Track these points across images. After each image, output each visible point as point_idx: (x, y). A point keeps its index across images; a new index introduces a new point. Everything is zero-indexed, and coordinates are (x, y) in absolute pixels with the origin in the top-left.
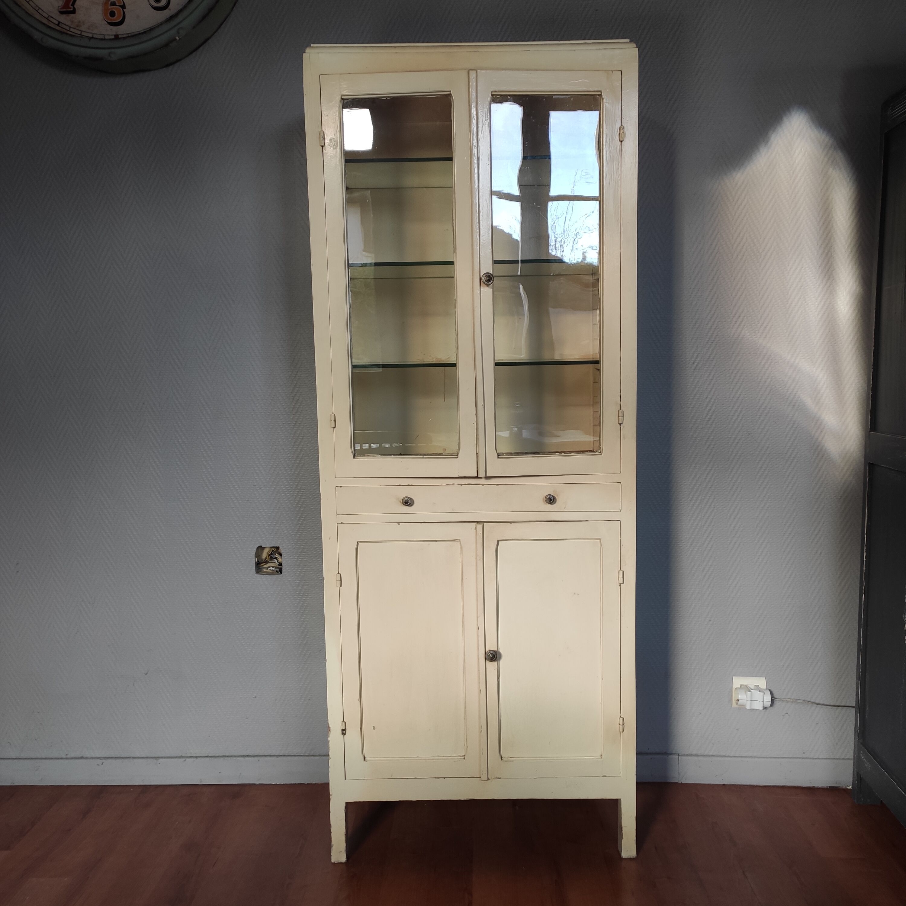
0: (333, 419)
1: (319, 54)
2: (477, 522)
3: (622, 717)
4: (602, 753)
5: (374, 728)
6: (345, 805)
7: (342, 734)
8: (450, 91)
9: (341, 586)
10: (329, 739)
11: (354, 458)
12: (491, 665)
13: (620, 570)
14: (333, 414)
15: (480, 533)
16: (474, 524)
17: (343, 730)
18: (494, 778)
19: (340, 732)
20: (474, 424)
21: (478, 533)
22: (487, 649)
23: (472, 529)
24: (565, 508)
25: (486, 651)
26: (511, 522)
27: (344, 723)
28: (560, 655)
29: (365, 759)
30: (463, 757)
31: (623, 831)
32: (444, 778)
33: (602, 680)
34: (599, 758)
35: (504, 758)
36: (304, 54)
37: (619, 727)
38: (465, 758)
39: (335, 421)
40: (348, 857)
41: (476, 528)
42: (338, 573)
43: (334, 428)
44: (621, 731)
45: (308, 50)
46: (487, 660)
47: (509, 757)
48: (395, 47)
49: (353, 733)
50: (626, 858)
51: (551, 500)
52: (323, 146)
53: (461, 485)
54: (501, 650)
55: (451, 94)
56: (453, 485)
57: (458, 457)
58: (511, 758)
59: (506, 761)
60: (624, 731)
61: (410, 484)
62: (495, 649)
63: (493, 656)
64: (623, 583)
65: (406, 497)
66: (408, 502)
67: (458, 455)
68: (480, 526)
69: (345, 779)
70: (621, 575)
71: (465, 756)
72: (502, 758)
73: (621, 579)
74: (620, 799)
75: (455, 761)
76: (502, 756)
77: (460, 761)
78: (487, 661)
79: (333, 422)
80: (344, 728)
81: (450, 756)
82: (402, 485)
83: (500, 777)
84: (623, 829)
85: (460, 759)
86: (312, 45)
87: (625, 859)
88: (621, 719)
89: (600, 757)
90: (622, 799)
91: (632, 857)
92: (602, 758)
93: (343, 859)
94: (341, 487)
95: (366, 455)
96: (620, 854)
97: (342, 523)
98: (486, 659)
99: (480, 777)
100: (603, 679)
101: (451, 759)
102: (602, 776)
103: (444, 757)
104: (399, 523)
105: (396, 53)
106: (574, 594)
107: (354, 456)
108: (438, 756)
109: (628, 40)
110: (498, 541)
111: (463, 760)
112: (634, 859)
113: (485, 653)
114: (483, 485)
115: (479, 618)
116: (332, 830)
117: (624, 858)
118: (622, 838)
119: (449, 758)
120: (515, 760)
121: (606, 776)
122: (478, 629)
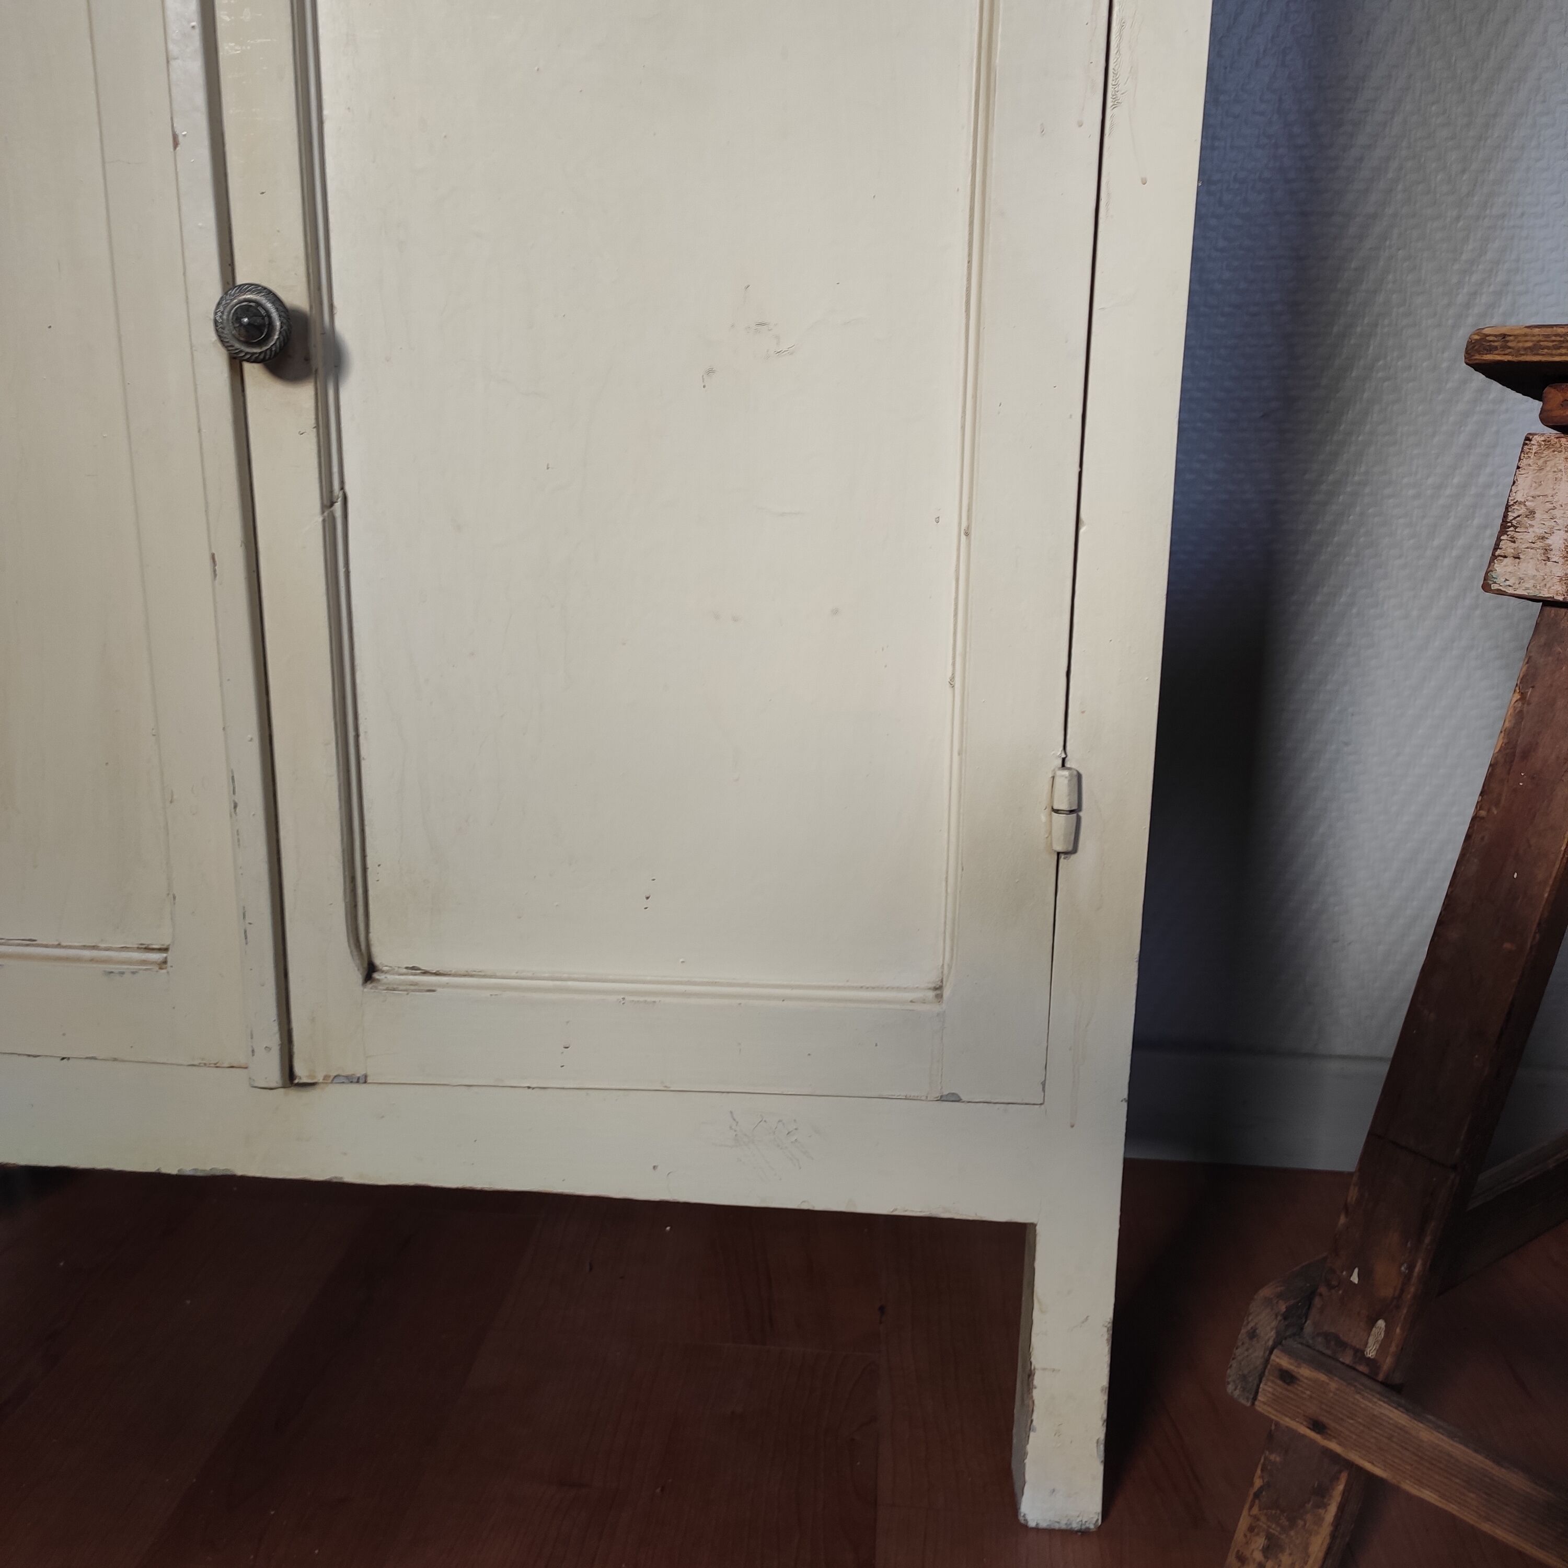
3: (1069, 769)
4: (946, 971)
18: (323, 1080)
28: (710, 372)
30: (157, 957)
31: (1035, 1393)
33: (963, 537)
34: (924, 1002)
35: (391, 971)
37: (1051, 826)
38: (165, 962)
44: (1059, 848)
46: (247, 366)
47: (413, 968)
50: (1043, 1525)
58: (425, 973)
59: (398, 991)
60: (1074, 850)
72: (370, 966)
74: (1034, 1226)
75: (112, 973)
76: (373, 961)
78: (252, 371)
81: (94, 947)
83: (359, 1073)
84: (1037, 1380)
85: (144, 962)
87: (1037, 1530)
88: (1064, 777)
89: (931, 994)
90: (1038, 1228)
91: (1075, 1526)
92: (939, 997)
96: (1014, 1505)
98: (233, 345)
99: (247, 1068)
100: (967, 534)
101: (92, 960)
102: (936, 1095)
103: (59, 946)
111: (156, 968)
112: (1084, 1533)
113: (230, 306)
117: (1032, 1524)
118: (1029, 1427)
119: (87, 953)
120: (447, 985)
121: (959, 1100)
122: (176, 144)
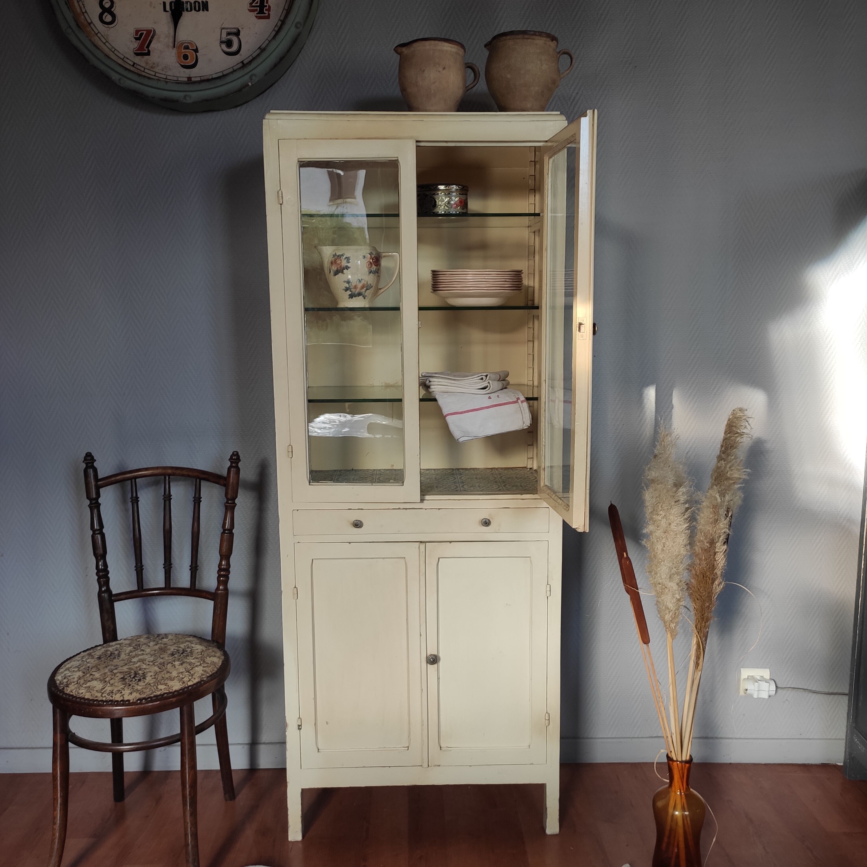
0: (290, 450)
1: (278, 120)
2: (421, 542)
3: (548, 713)
4: (530, 743)
5: (327, 723)
6: (301, 791)
7: (298, 729)
8: (398, 158)
9: (297, 598)
10: (287, 733)
11: (309, 485)
12: (432, 668)
13: (548, 584)
14: (290, 445)
15: (423, 552)
16: (418, 543)
17: (299, 726)
18: (434, 766)
19: (297, 727)
20: (418, 455)
21: (421, 551)
22: (429, 654)
23: (415, 548)
24: (499, 530)
25: (428, 656)
26: (451, 542)
27: (300, 720)
29: (319, 750)
30: (407, 748)
31: (547, 812)
32: (390, 767)
33: (531, 680)
34: (527, 749)
35: (443, 748)
36: (264, 120)
37: (545, 722)
38: (408, 749)
39: (292, 452)
40: (303, 836)
41: (419, 547)
42: (295, 587)
43: (291, 458)
44: (547, 725)
45: (267, 116)
47: (447, 747)
48: (348, 115)
49: (308, 729)
50: (550, 834)
51: (486, 523)
52: (281, 204)
53: (406, 509)
54: (441, 655)
55: (398, 160)
56: (399, 509)
57: (403, 485)
58: (449, 748)
59: (445, 751)
60: (549, 725)
61: (360, 508)
62: (436, 653)
63: (434, 661)
64: (550, 595)
65: (356, 520)
66: (358, 525)
67: (403, 483)
68: (422, 546)
69: (301, 768)
70: (548, 589)
71: (408, 747)
72: (441, 747)
73: (548, 593)
74: (545, 784)
75: (399, 752)
76: (441, 746)
77: (403, 752)
78: (428, 664)
79: (290, 453)
80: (300, 724)
81: (395, 748)
82: (353, 509)
83: (439, 764)
84: (548, 809)
85: (404, 750)
86: (271, 111)
87: (549, 835)
88: (547, 715)
89: (528, 747)
90: (547, 784)
91: (555, 834)
92: (529, 748)
93: (299, 838)
94: (298, 510)
95: (320, 482)
96: (545, 831)
97: (298, 542)
98: (427, 662)
99: (422, 766)
101: (396, 750)
102: (530, 763)
103: (389, 748)
104: (350, 543)
105: (349, 121)
106: (507, 605)
107: (310, 482)
108: (385, 748)
109: (559, 113)
110: (439, 559)
111: (407, 751)
112: (556, 835)
113: (427, 658)
114: (426, 509)
115: (421, 627)
116: (289, 812)
117: (548, 834)
118: (547, 818)
119: (394, 749)
120: (453, 750)
121: (533, 764)
122: (421, 635)
